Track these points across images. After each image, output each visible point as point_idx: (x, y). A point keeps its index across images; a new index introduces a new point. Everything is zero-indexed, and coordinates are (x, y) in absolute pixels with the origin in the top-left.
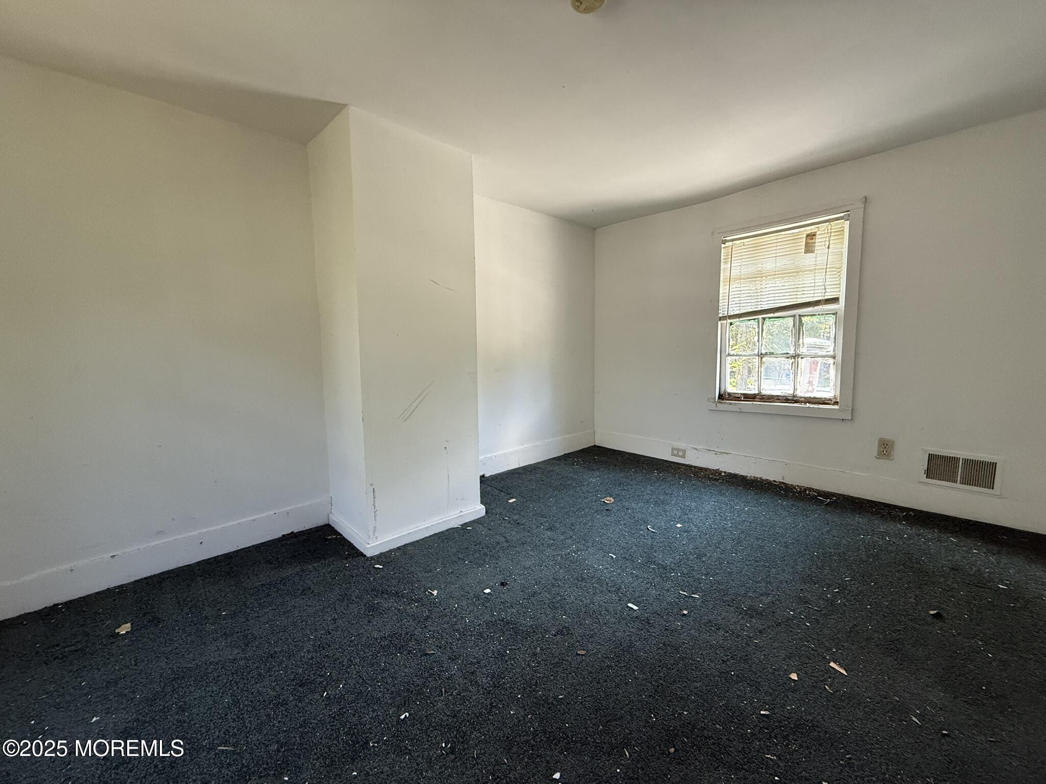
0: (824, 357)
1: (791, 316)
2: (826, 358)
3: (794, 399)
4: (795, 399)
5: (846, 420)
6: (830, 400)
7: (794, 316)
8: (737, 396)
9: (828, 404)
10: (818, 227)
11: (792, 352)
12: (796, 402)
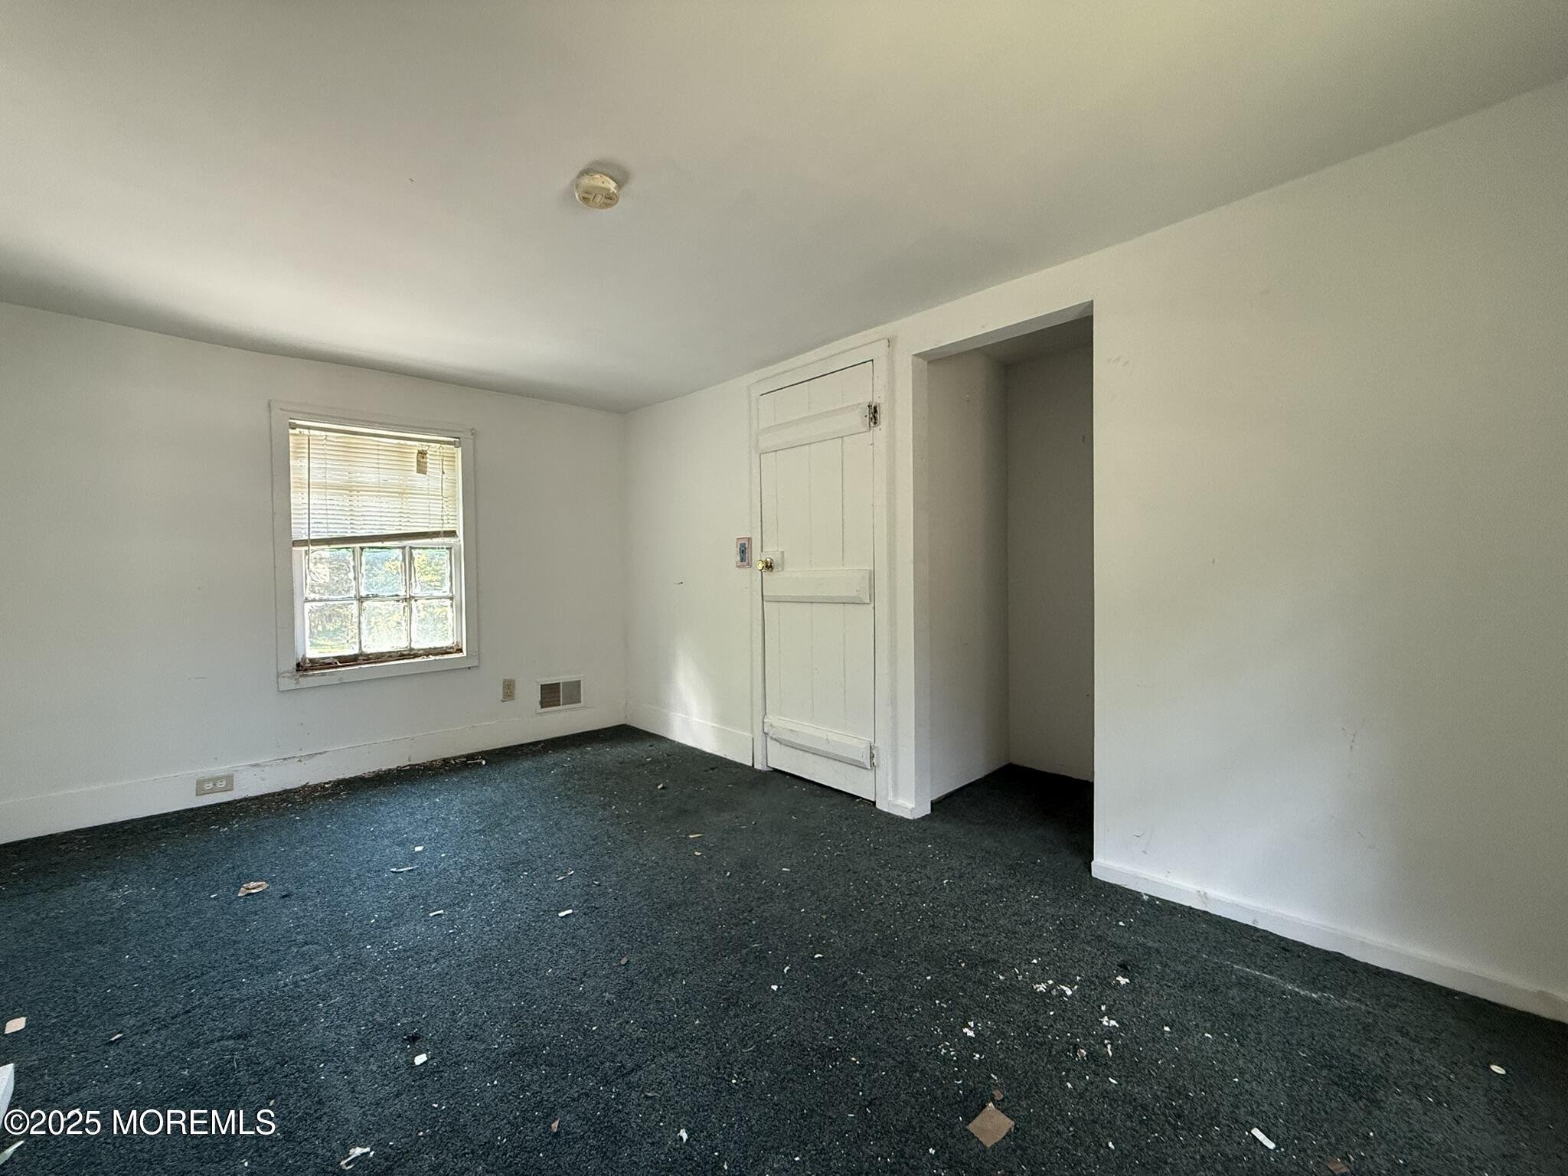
0: (441, 598)
1: (399, 548)
2: (443, 600)
3: (410, 654)
4: (412, 653)
5: (472, 667)
6: (452, 648)
7: (403, 548)
8: (327, 661)
9: (451, 653)
10: (429, 446)
11: (402, 593)
12: (415, 656)
